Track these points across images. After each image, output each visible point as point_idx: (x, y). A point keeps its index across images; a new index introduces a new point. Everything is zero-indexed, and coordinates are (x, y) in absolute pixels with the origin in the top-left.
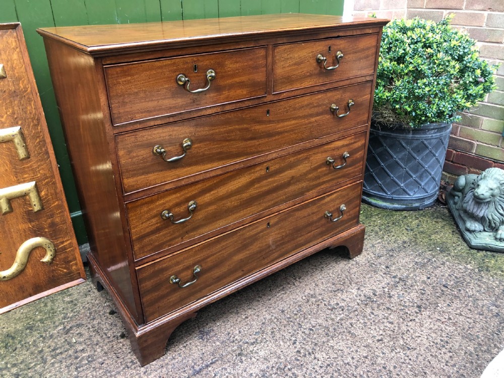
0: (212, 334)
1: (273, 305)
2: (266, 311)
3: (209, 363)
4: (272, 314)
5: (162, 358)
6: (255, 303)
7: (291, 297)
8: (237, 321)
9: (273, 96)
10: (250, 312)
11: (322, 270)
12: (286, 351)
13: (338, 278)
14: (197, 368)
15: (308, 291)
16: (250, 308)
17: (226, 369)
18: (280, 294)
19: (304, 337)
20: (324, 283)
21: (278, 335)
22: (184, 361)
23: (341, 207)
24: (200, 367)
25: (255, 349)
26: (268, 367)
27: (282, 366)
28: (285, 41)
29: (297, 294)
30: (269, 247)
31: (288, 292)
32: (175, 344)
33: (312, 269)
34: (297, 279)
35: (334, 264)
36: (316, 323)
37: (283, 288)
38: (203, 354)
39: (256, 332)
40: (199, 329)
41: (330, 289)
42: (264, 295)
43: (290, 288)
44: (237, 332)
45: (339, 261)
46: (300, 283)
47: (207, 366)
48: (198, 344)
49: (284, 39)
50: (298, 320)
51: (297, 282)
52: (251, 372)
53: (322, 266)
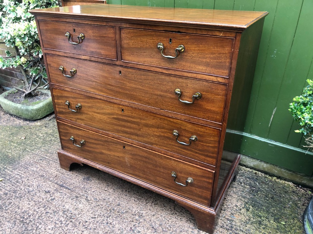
0: (88, 182)
1: (122, 199)
2: (115, 197)
3: (69, 188)
4: (114, 200)
5: (67, 171)
6: (120, 190)
7: (134, 205)
8: (102, 187)
9: (122, 63)
10: (111, 191)
11: (172, 214)
12: (85, 215)
13: (169, 226)
14: (64, 185)
15: (144, 212)
16: (114, 190)
17: (66, 195)
18: (133, 199)
19: (99, 221)
20: (158, 219)
21: (96, 209)
22: (67, 179)
23: (189, 178)
24: (65, 185)
25: (83, 202)
26: (71, 211)
27: (73, 217)
28: (128, 26)
29: (138, 208)
30: (125, 162)
31: (138, 203)
32: (78, 172)
33: (170, 208)
34: (153, 203)
35: (184, 220)
36: (115, 224)
37: (141, 199)
38: (74, 183)
39: (96, 199)
40: (90, 176)
41: (153, 224)
42: (129, 192)
43: (142, 202)
44: (93, 191)
45: (191, 222)
46: (152, 205)
47: (66, 188)
48: (80, 179)
49: (127, 24)
50: (113, 214)
51: (151, 204)
52: (65, 205)
53: (177, 213)
